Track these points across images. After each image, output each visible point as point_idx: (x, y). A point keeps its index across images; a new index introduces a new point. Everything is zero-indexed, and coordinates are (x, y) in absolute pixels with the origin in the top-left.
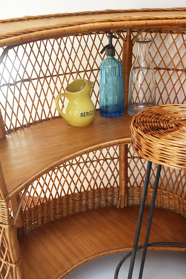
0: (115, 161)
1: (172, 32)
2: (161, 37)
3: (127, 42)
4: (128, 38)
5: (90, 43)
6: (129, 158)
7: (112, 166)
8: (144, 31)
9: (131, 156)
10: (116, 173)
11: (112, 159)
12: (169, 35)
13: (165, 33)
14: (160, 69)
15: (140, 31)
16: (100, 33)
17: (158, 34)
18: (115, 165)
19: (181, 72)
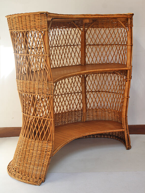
0: (80, 94)
1: (103, 27)
2: (98, 30)
3: (83, 32)
4: (84, 30)
5: (66, 33)
6: (87, 92)
7: (78, 97)
8: (91, 27)
9: (88, 91)
10: (80, 101)
11: (78, 93)
12: (102, 29)
13: (100, 28)
14: (99, 45)
15: (89, 27)
16: (70, 28)
17: (97, 28)
18: (80, 97)
19: (109, 46)
